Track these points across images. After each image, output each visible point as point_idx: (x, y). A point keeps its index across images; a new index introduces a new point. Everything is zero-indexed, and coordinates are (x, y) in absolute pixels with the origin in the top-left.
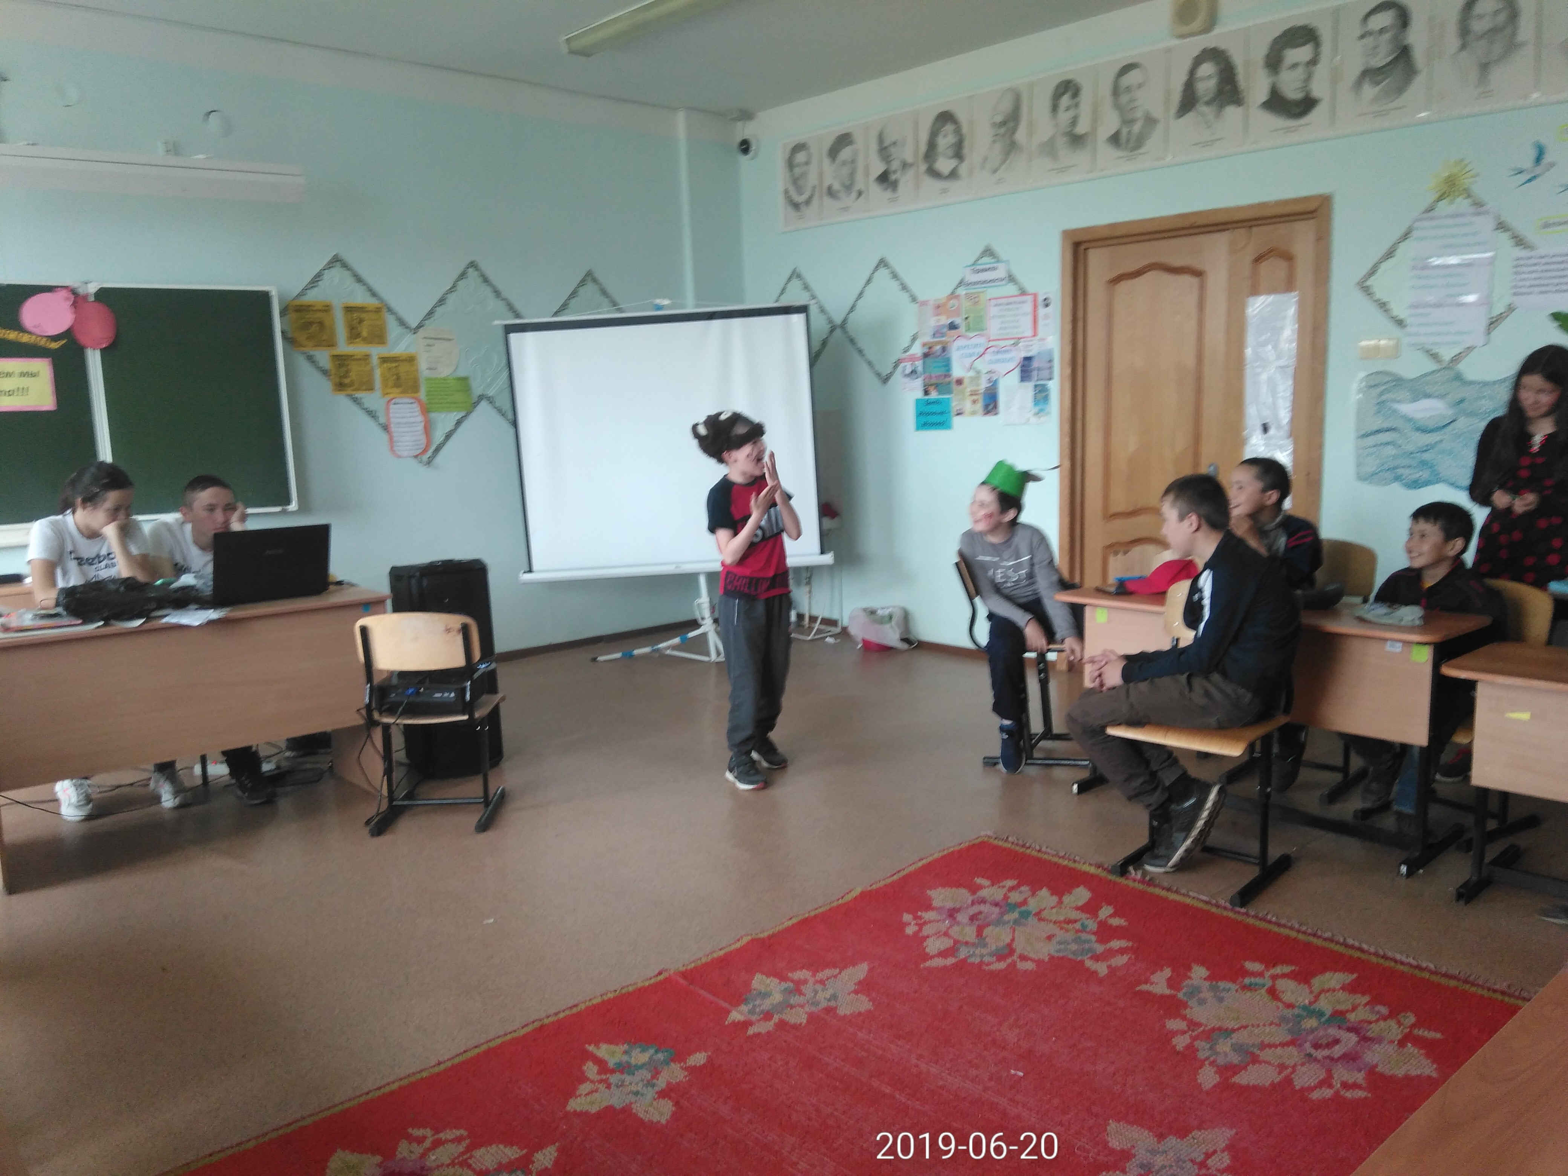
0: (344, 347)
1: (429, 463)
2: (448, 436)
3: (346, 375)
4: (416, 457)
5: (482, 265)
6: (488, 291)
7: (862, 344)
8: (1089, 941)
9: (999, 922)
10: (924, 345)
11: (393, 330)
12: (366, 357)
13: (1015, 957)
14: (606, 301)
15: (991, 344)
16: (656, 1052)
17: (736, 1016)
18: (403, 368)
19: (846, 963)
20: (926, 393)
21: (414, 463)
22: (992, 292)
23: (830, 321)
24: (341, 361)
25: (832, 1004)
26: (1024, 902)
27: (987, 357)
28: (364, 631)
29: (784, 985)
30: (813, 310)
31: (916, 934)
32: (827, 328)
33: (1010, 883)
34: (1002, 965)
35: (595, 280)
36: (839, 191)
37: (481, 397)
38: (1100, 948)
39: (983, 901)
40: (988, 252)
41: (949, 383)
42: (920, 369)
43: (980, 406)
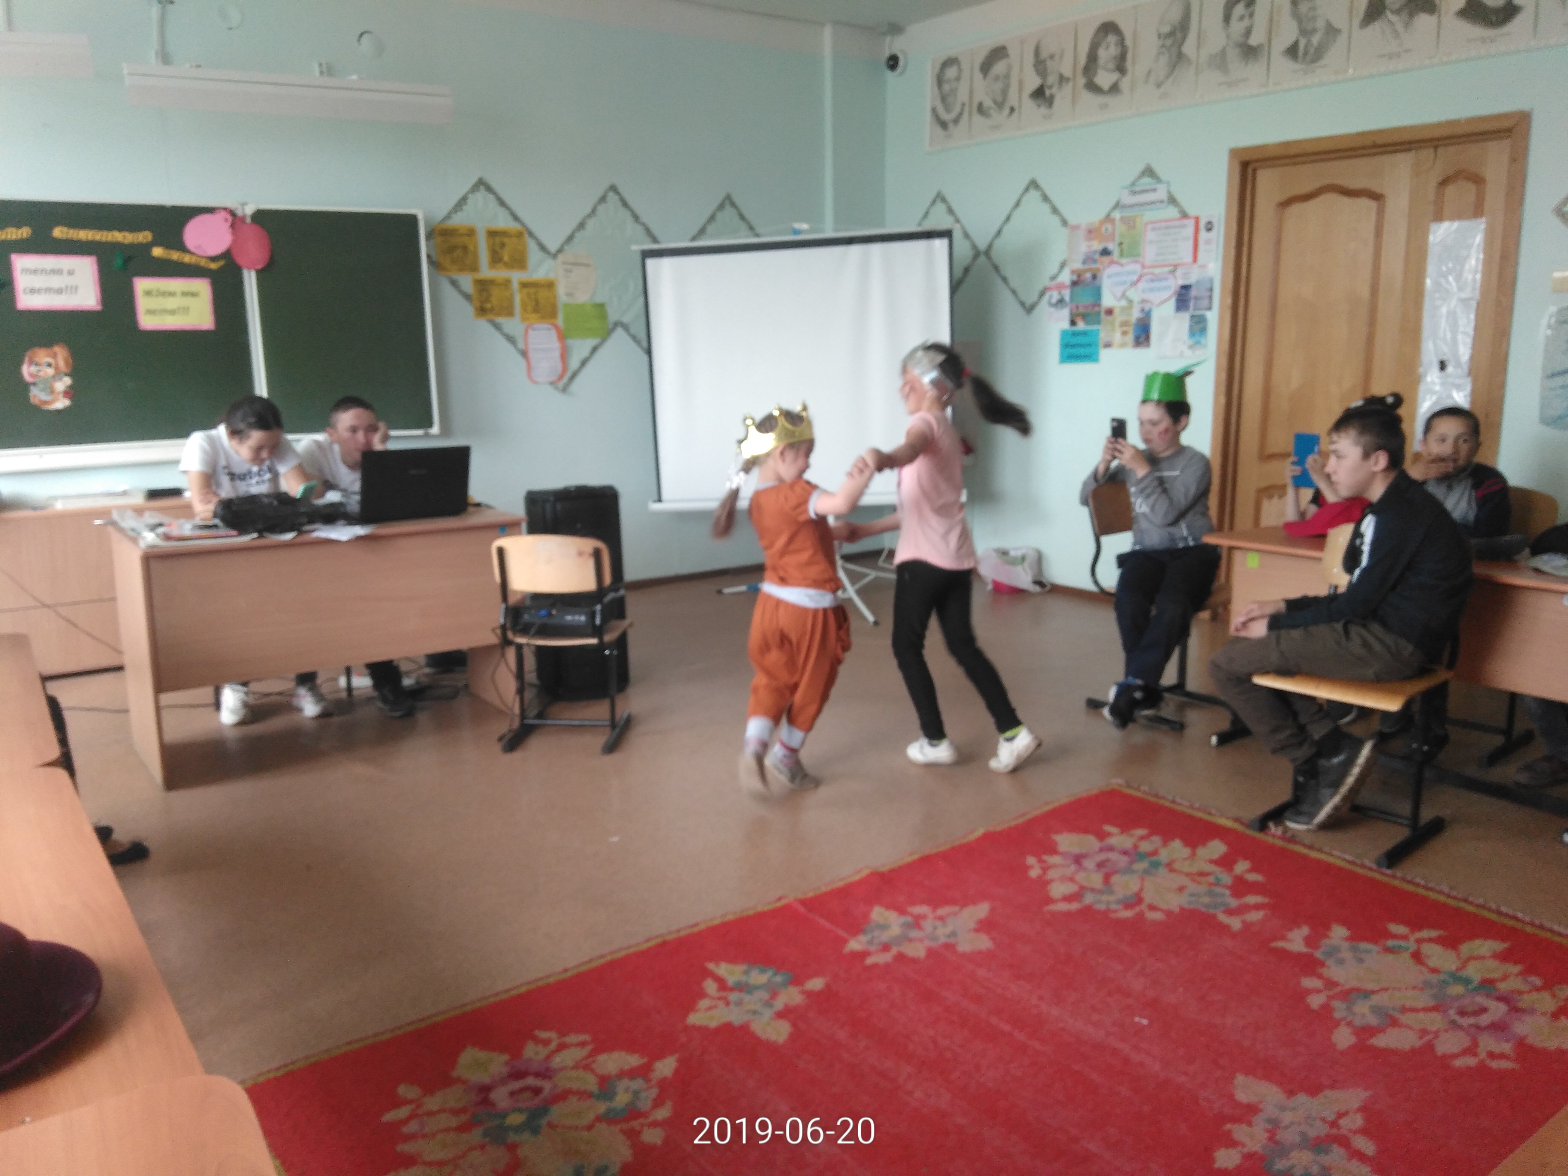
0: (486, 272)
1: (565, 389)
2: (584, 363)
3: (487, 300)
4: (552, 383)
5: (621, 189)
6: (627, 215)
7: (1007, 272)
8: (1223, 895)
9: (1128, 870)
10: (1073, 272)
11: (534, 254)
12: (507, 283)
13: (1143, 907)
14: (743, 226)
15: (1146, 271)
16: (775, 974)
17: (855, 945)
18: (543, 294)
19: (966, 901)
20: (1073, 323)
21: (550, 389)
22: (1150, 215)
23: (974, 247)
24: (483, 285)
25: (952, 940)
26: (1155, 853)
27: (1141, 285)
28: (501, 552)
29: (903, 919)
30: (957, 235)
31: (1040, 878)
32: (970, 253)
33: (1141, 832)
34: (1128, 914)
35: (733, 205)
36: (989, 108)
37: (617, 324)
38: (1234, 903)
39: (1111, 849)
40: (1149, 172)
41: (1099, 313)
42: (1067, 298)
43: (1130, 338)
